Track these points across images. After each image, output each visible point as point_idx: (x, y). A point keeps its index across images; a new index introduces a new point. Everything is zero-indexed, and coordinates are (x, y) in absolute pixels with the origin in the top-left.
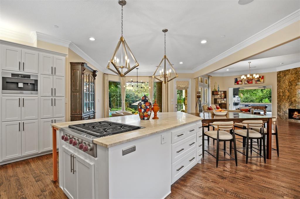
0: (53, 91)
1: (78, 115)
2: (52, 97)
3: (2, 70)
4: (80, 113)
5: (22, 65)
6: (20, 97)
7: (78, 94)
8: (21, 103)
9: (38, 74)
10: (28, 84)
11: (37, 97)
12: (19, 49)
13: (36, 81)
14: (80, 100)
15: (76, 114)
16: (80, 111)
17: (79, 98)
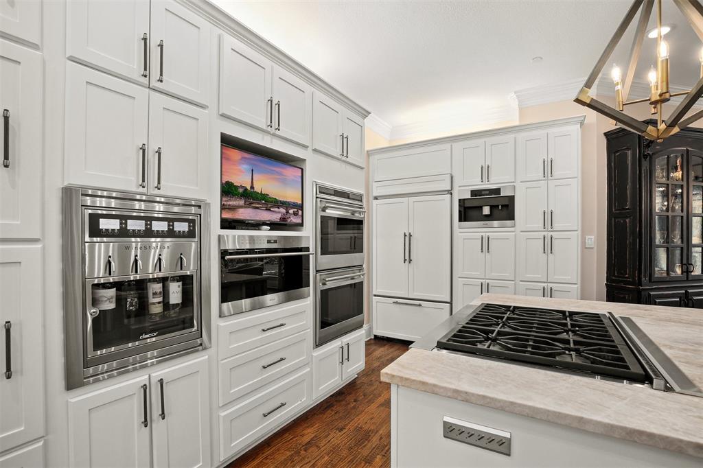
0: (548, 219)
1: (629, 283)
2: (546, 233)
3: (460, 187)
4: (634, 279)
5: (485, 171)
6: (483, 234)
7: (628, 220)
8: (486, 245)
9: (514, 184)
10: (498, 206)
11: (514, 233)
12: (480, 141)
13: (512, 198)
14: (634, 240)
15: (621, 282)
16: (634, 272)
17: (633, 232)
